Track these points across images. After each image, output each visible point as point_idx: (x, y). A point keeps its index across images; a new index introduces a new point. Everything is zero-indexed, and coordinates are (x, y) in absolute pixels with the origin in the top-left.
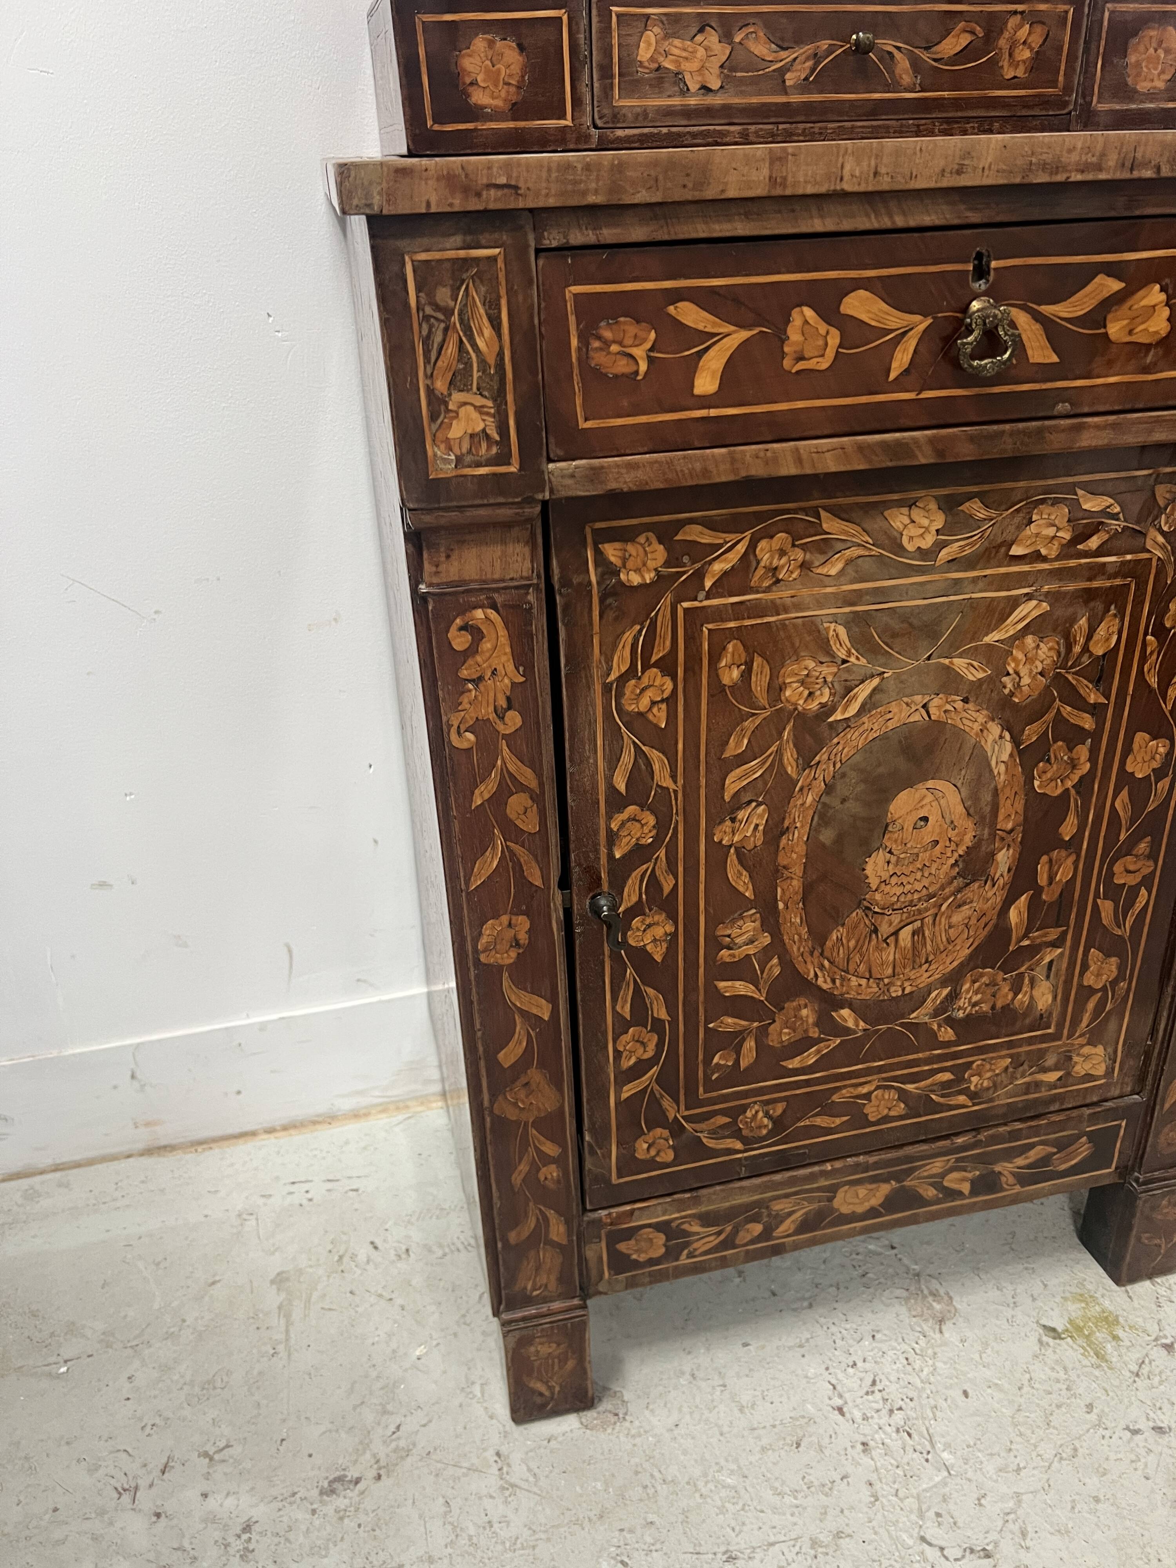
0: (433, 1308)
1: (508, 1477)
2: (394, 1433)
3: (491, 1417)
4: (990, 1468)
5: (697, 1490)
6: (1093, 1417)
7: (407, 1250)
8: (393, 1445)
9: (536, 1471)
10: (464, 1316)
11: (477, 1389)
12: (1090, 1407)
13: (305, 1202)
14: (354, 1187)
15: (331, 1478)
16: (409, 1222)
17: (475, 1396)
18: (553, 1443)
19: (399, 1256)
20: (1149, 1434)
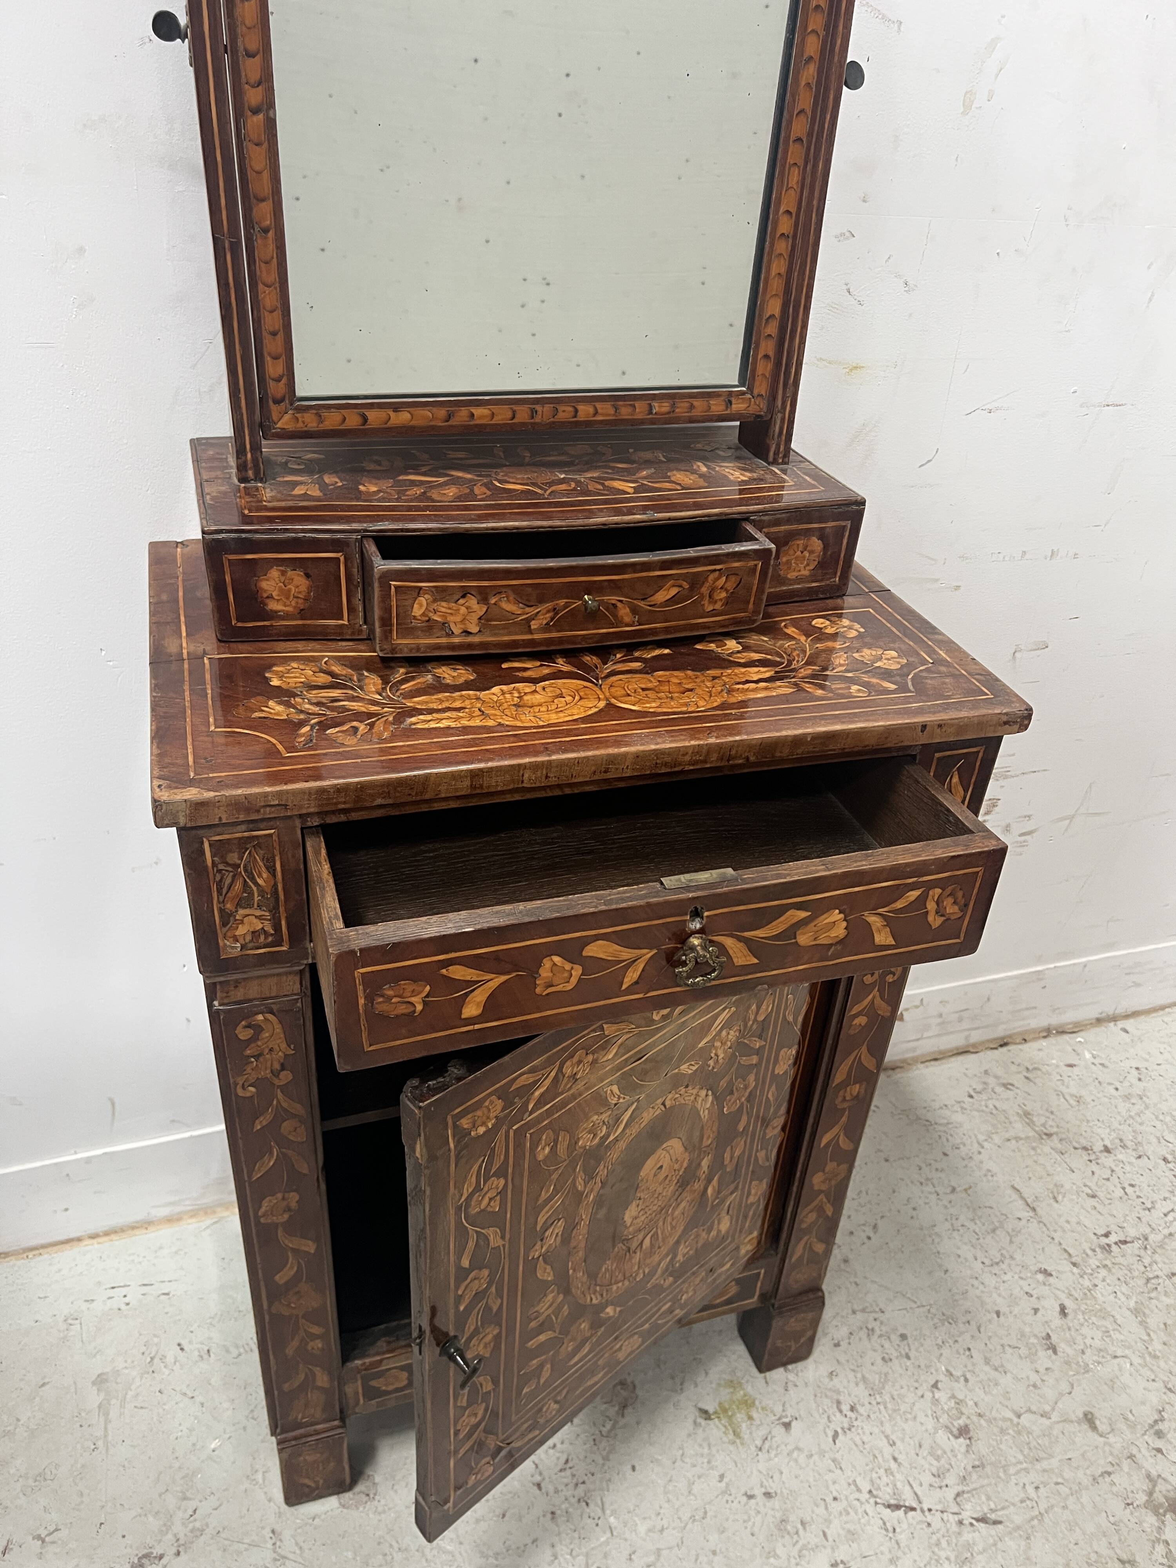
0: (226, 1405)
1: (279, 1551)
2: (191, 1516)
3: (270, 1500)
4: (642, 1529)
5: (423, 1555)
6: (723, 1484)
7: (208, 1351)
8: (191, 1526)
9: (302, 1544)
10: (252, 1411)
11: (259, 1477)
12: (722, 1477)
13: (123, 1307)
14: (166, 1291)
15: (140, 1555)
16: (211, 1324)
17: (257, 1483)
18: (317, 1521)
19: (201, 1357)
20: (760, 1498)
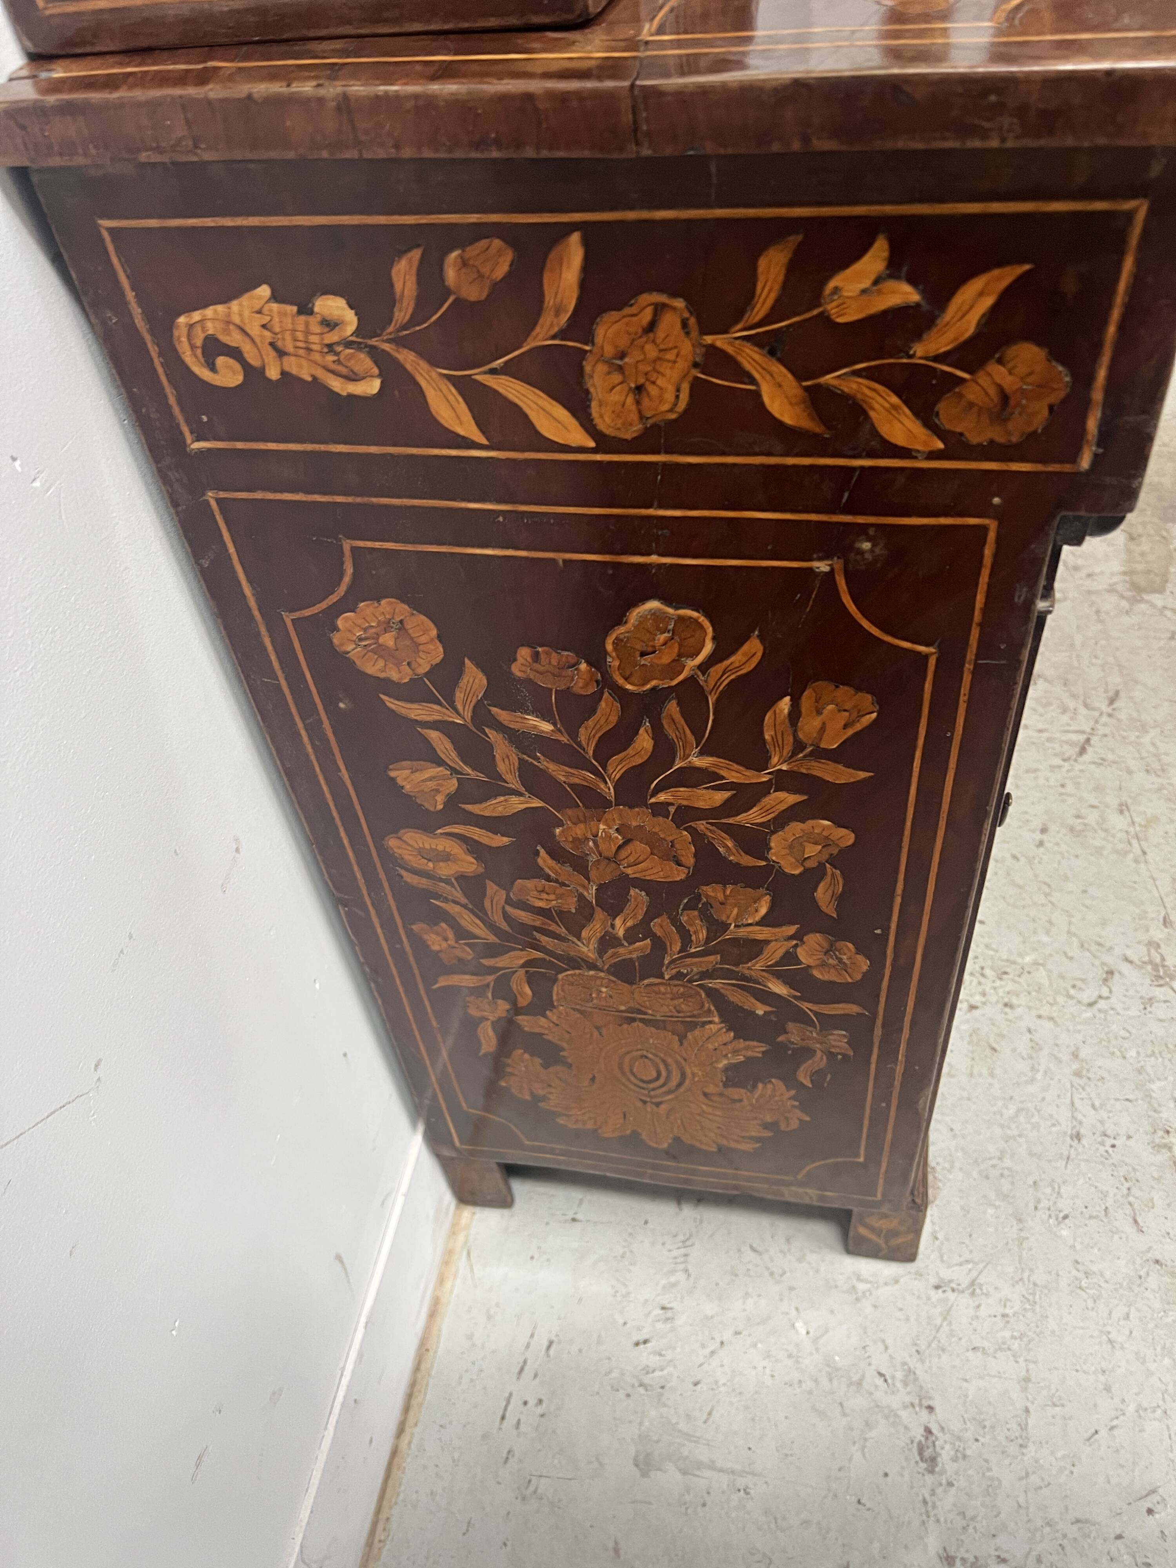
0: (750, 1302)
1: (963, 1286)
2: (886, 1381)
3: (897, 1281)
5: (1014, 1138)
7: (663, 1308)
8: (899, 1385)
9: (962, 1259)
10: (772, 1274)
11: (861, 1287)
13: (540, 1410)
14: (545, 1344)
15: (918, 1458)
16: (624, 1296)
17: (869, 1290)
18: (939, 1236)
19: (668, 1319)
